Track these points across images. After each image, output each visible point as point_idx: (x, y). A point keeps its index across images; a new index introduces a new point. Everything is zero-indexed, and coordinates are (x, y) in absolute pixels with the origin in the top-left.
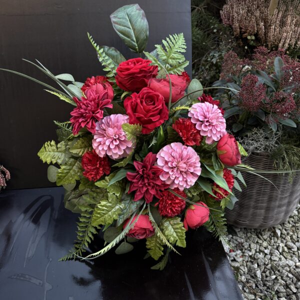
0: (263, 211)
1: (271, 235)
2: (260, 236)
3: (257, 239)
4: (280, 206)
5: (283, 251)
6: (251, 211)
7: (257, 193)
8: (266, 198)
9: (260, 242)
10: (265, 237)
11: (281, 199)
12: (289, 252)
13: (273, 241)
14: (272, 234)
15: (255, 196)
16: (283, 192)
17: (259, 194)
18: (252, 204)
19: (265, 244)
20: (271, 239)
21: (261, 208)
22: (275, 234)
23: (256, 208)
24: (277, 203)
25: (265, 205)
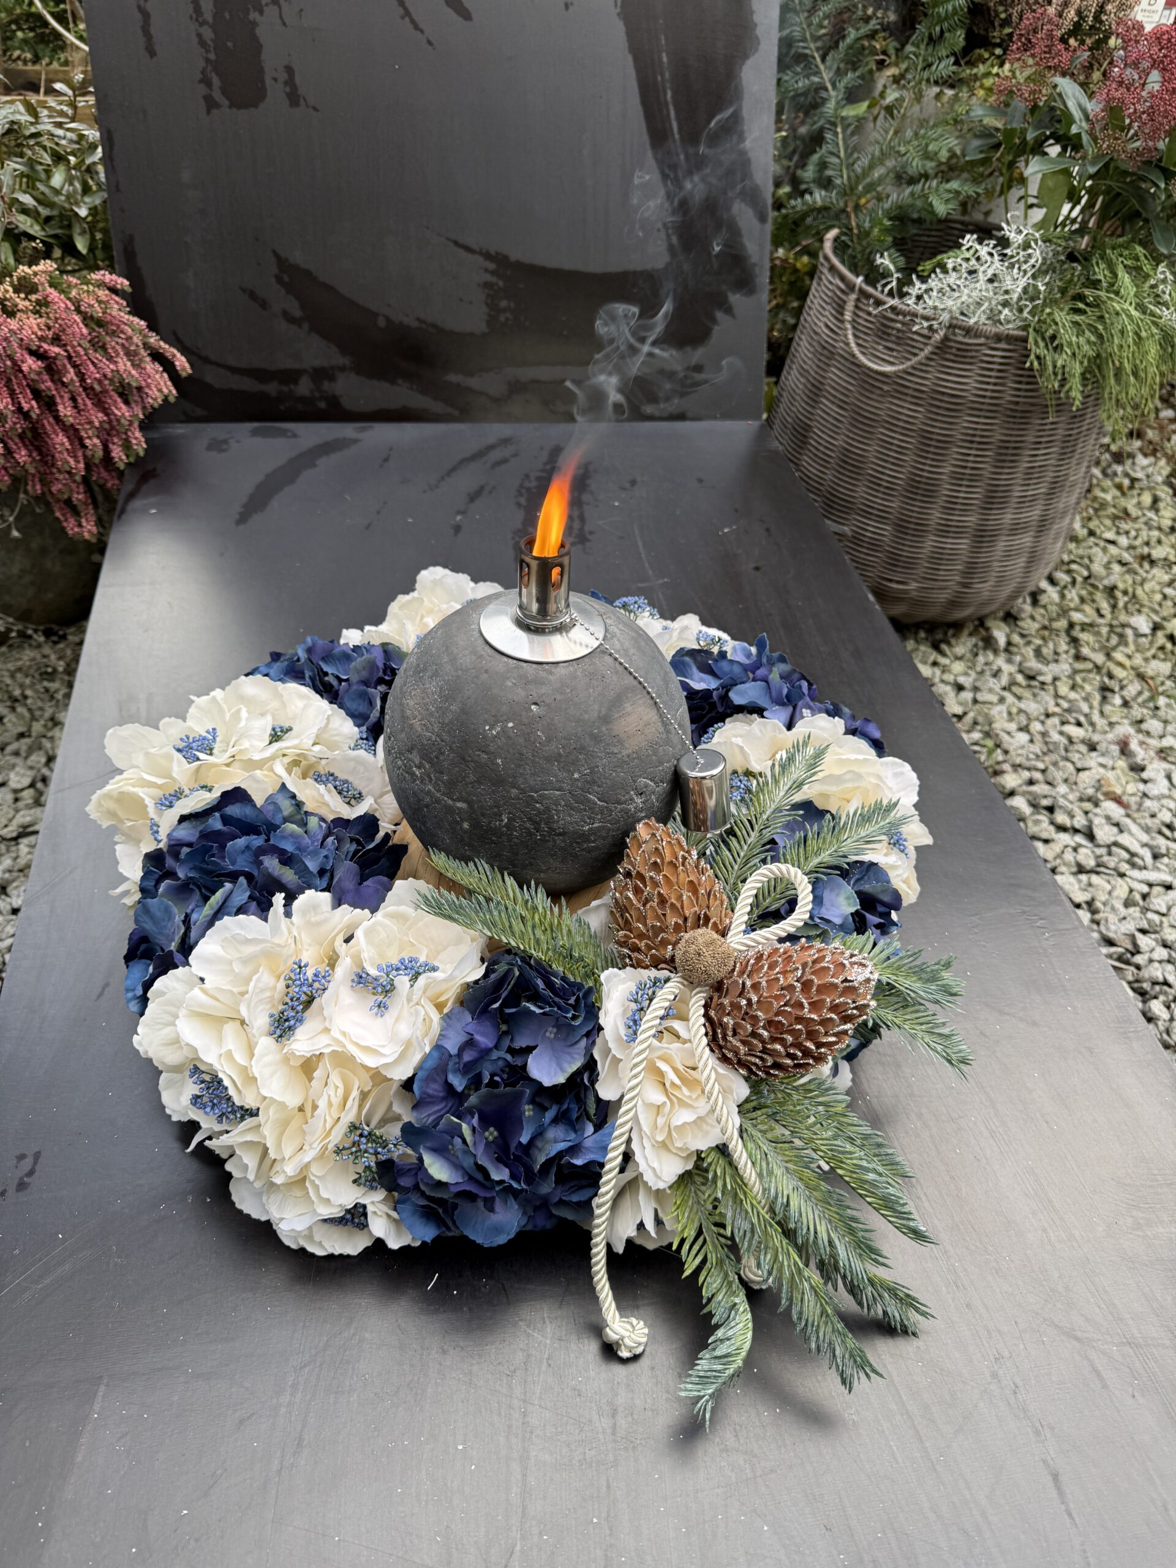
0: (964, 544)
1: (976, 645)
2: (944, 647)
3: (933, 656)
4: (1016, 529)
5: (1013, 683)
6: (930, 543)
7: (954, 476)
8: (978, 494)
9: (943, 661)
10: (960, 650)
11: (1022, 501)
12: (1029, 686)
13: (981, 659)
14: (980, 644)
15: (945, 489)
16: (1029, 473)
17: (957, 478)
18: (936, 515)
19: (958, 667)
20: (976, 655)
21: (959, 532)
22: (989, 642)
23: (944, 531)
24: (1008, 518)
25: (972, 519)
